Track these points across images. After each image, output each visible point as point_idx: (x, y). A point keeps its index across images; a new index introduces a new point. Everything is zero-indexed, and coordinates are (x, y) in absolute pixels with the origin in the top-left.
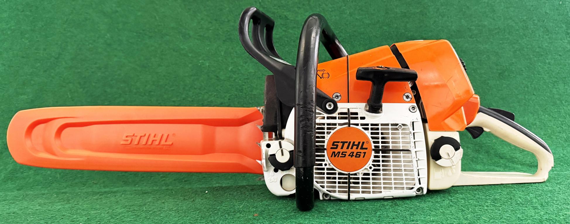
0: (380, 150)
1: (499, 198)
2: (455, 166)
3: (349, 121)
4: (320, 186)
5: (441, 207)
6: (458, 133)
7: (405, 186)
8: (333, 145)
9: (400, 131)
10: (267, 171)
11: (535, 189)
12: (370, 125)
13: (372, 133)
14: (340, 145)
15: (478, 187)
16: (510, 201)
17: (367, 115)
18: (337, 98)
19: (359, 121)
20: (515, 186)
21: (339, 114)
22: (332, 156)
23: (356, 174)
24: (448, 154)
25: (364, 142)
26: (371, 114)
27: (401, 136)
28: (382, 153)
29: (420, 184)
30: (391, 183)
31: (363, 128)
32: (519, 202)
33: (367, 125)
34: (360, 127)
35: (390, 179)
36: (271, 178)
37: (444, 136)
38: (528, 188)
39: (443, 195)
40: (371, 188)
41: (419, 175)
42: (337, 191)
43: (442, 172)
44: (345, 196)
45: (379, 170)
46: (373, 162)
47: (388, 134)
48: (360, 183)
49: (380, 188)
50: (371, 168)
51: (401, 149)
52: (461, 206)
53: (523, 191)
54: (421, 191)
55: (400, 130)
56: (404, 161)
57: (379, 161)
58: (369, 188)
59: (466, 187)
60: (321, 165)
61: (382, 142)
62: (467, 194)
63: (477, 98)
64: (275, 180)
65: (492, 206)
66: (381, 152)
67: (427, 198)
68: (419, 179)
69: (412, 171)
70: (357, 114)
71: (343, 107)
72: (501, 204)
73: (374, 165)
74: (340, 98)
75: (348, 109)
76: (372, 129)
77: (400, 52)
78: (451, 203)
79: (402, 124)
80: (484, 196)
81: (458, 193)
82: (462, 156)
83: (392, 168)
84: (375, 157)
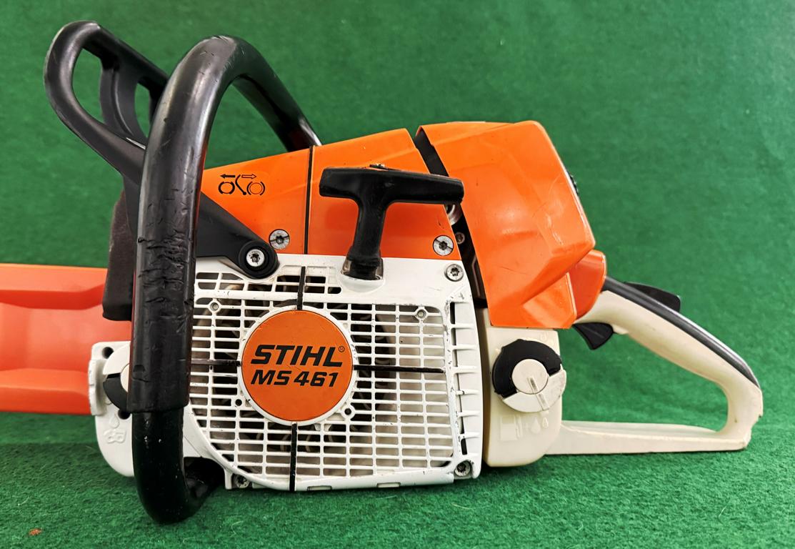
0: (373, 368)
1: (648, 491)
2: (547, 412)
3: (300, 296)
4: (224, 455)
5: (511, 515)
6: (556, 333)
7: (429, 458)
8: (257, 355)
9: (421, 324)
10: (101, 415)
11: (728, 467)
12: (350, 306)
13: (354, 328)
14: (275, 354)
15: (600, 459)
16: (677, 500)
17: (346, 283)
18: (280, 241)
19: (326, 298)
20: (682, 460)
21: (280, 279)
22: (253, 382)
23: (311, 427)
24: (532, 381)
25: (334, 348)
26: (353, 280)
27: (422, 335)
28: (376, 377)
29: (465, 452)
30: (394, 451)
31: (332, 314)
32: (698, 506)
33: (345, 306)
34: (325, 312)
35: (394, 441)
36: (111, 433)
37: (524, 339)
38: (712, 463)
39: (518, 480)
40: (348, 461)
41: (463, 432)
42: (264, 470)
43: (517, 423)
44: (281, 482)
45: (368, 418)
46: (354, 397)
47: (392, 329)
48: (322, 449)
49: (369, 462)
50: (348, 412)
51: (422, 366)
52: (560, 513)
53: (702, 474)
54: (467, 471)
55: (420, 321)
56: (429, 398)
57: (368, 396)
58: (342, 461)
59: (574, 458)
60: (228, 403)
61: (378, 350)
62: (574, 479)
63: (600, 259)
64: (119, 437)
65: (634, 516)
66: (373, 373)
67: (480, 488)
68: (463, 442)
69: (446, 420)
70: (322, 280)
71: (290, 263)
72: (656, 511)
73: (357, 406)
74: (286, 242)
75: (303, 269)
76: (355, 317)
77: (431, 143)
78: (536, 505)
79: (426, 308)
80: (615, 485)
81: (553, 475)
82: (563, 389)
83: (399, 413)
84: (360, 385)
